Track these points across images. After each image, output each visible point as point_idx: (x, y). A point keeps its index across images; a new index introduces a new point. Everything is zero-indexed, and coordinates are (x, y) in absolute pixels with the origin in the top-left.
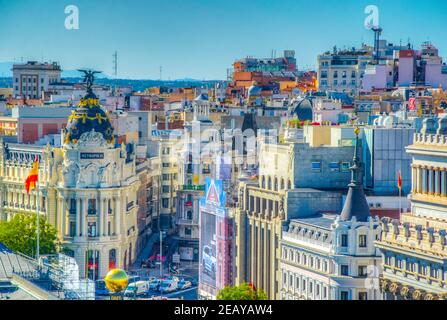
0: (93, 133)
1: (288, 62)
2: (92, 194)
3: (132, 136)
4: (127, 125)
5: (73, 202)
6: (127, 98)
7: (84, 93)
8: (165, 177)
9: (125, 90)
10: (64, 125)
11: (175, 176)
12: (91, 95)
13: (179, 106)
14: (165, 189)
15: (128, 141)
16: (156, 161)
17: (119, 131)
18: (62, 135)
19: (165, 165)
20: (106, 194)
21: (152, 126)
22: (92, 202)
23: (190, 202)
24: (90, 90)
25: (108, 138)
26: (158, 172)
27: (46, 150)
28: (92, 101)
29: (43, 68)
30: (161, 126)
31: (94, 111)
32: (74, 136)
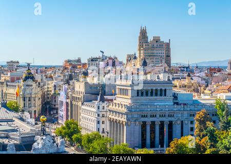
0: (30, 79)
1: (79, 61)
2: (29, 96)
3: (39, 80)
4: (38, 77)
5: (25, 98)
6: (37, 70)
7: (27, 69)
8: (48, 91)
9: (36, 68)
10: (22, 78)
11: (51, 91)
12: (29, 69)
13: (51, 72)
14: (48, 94)
15: (39, 81)
16: (46, 87)
17: (36, 79)
18: (21, 80)
19: (48, 88)
20: (33, 96)
21: (44, 77)
22: (29, 98)
23: (55, 98)
24: (29, 68)
25: (34, 81)
26: (46, 90)
27: (17, 84)
28: (29, 71)
29: (14, 62)
30: (47, 78)
31: (30, 73)
32: (24, 80)
